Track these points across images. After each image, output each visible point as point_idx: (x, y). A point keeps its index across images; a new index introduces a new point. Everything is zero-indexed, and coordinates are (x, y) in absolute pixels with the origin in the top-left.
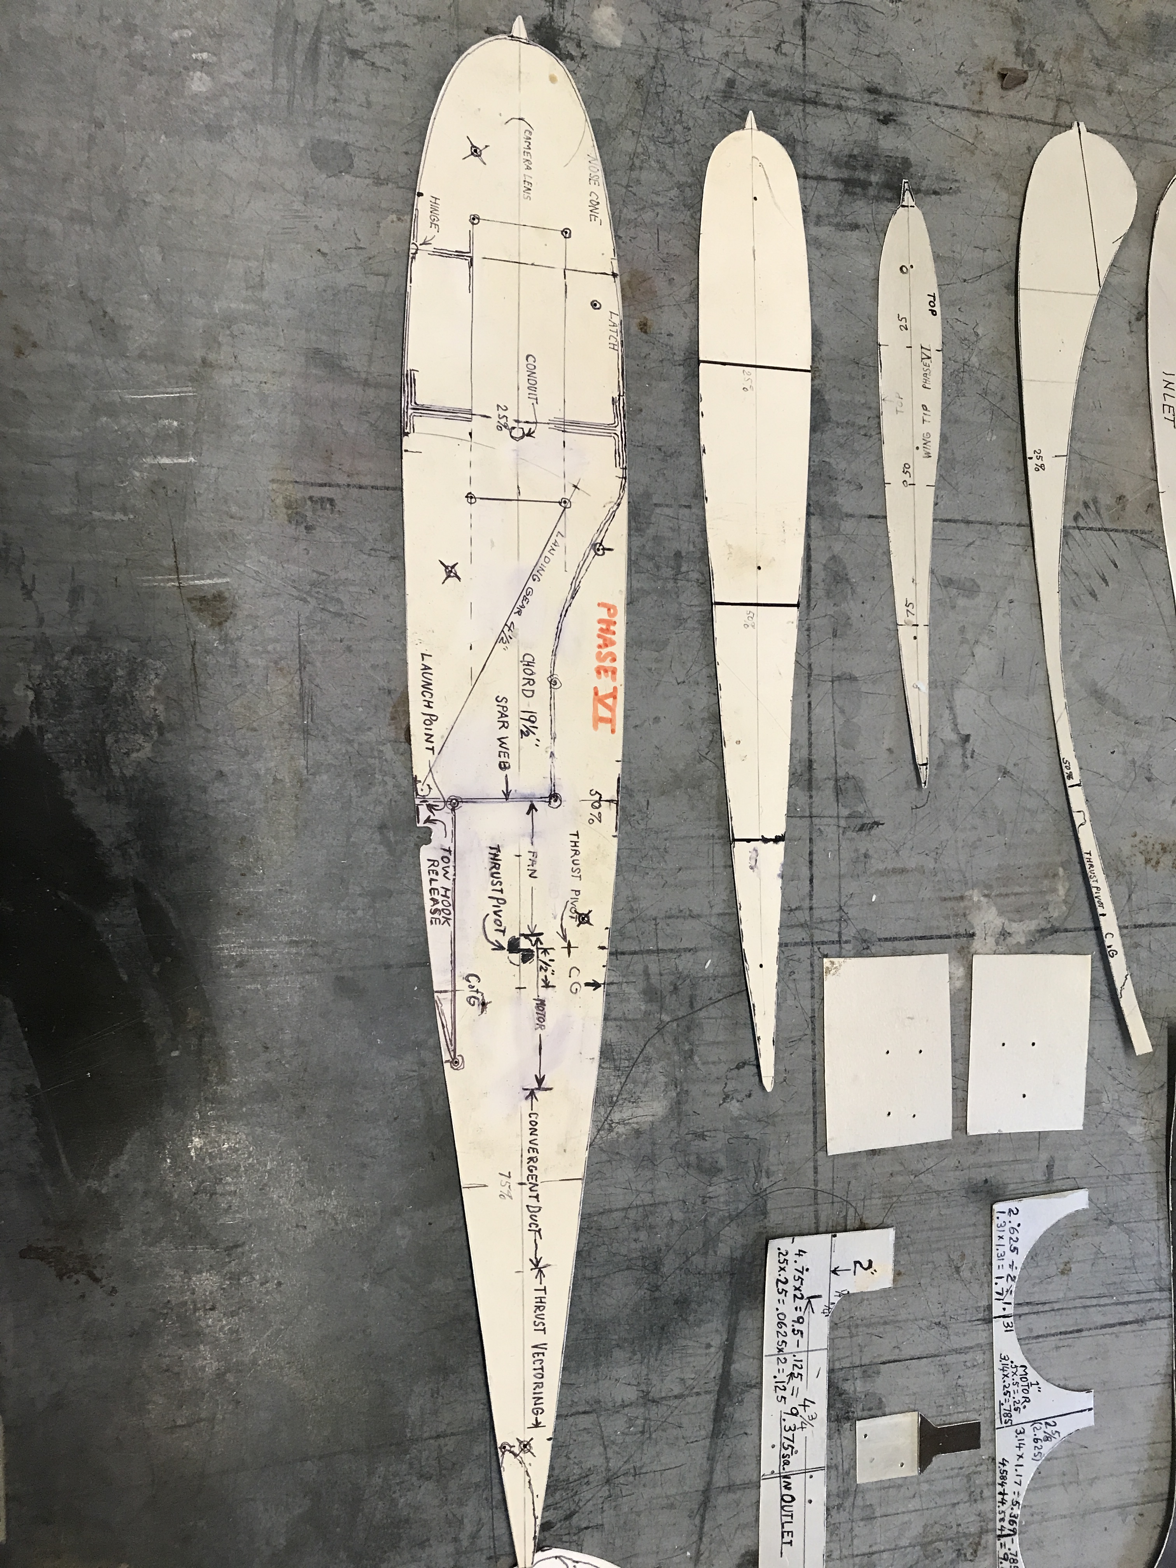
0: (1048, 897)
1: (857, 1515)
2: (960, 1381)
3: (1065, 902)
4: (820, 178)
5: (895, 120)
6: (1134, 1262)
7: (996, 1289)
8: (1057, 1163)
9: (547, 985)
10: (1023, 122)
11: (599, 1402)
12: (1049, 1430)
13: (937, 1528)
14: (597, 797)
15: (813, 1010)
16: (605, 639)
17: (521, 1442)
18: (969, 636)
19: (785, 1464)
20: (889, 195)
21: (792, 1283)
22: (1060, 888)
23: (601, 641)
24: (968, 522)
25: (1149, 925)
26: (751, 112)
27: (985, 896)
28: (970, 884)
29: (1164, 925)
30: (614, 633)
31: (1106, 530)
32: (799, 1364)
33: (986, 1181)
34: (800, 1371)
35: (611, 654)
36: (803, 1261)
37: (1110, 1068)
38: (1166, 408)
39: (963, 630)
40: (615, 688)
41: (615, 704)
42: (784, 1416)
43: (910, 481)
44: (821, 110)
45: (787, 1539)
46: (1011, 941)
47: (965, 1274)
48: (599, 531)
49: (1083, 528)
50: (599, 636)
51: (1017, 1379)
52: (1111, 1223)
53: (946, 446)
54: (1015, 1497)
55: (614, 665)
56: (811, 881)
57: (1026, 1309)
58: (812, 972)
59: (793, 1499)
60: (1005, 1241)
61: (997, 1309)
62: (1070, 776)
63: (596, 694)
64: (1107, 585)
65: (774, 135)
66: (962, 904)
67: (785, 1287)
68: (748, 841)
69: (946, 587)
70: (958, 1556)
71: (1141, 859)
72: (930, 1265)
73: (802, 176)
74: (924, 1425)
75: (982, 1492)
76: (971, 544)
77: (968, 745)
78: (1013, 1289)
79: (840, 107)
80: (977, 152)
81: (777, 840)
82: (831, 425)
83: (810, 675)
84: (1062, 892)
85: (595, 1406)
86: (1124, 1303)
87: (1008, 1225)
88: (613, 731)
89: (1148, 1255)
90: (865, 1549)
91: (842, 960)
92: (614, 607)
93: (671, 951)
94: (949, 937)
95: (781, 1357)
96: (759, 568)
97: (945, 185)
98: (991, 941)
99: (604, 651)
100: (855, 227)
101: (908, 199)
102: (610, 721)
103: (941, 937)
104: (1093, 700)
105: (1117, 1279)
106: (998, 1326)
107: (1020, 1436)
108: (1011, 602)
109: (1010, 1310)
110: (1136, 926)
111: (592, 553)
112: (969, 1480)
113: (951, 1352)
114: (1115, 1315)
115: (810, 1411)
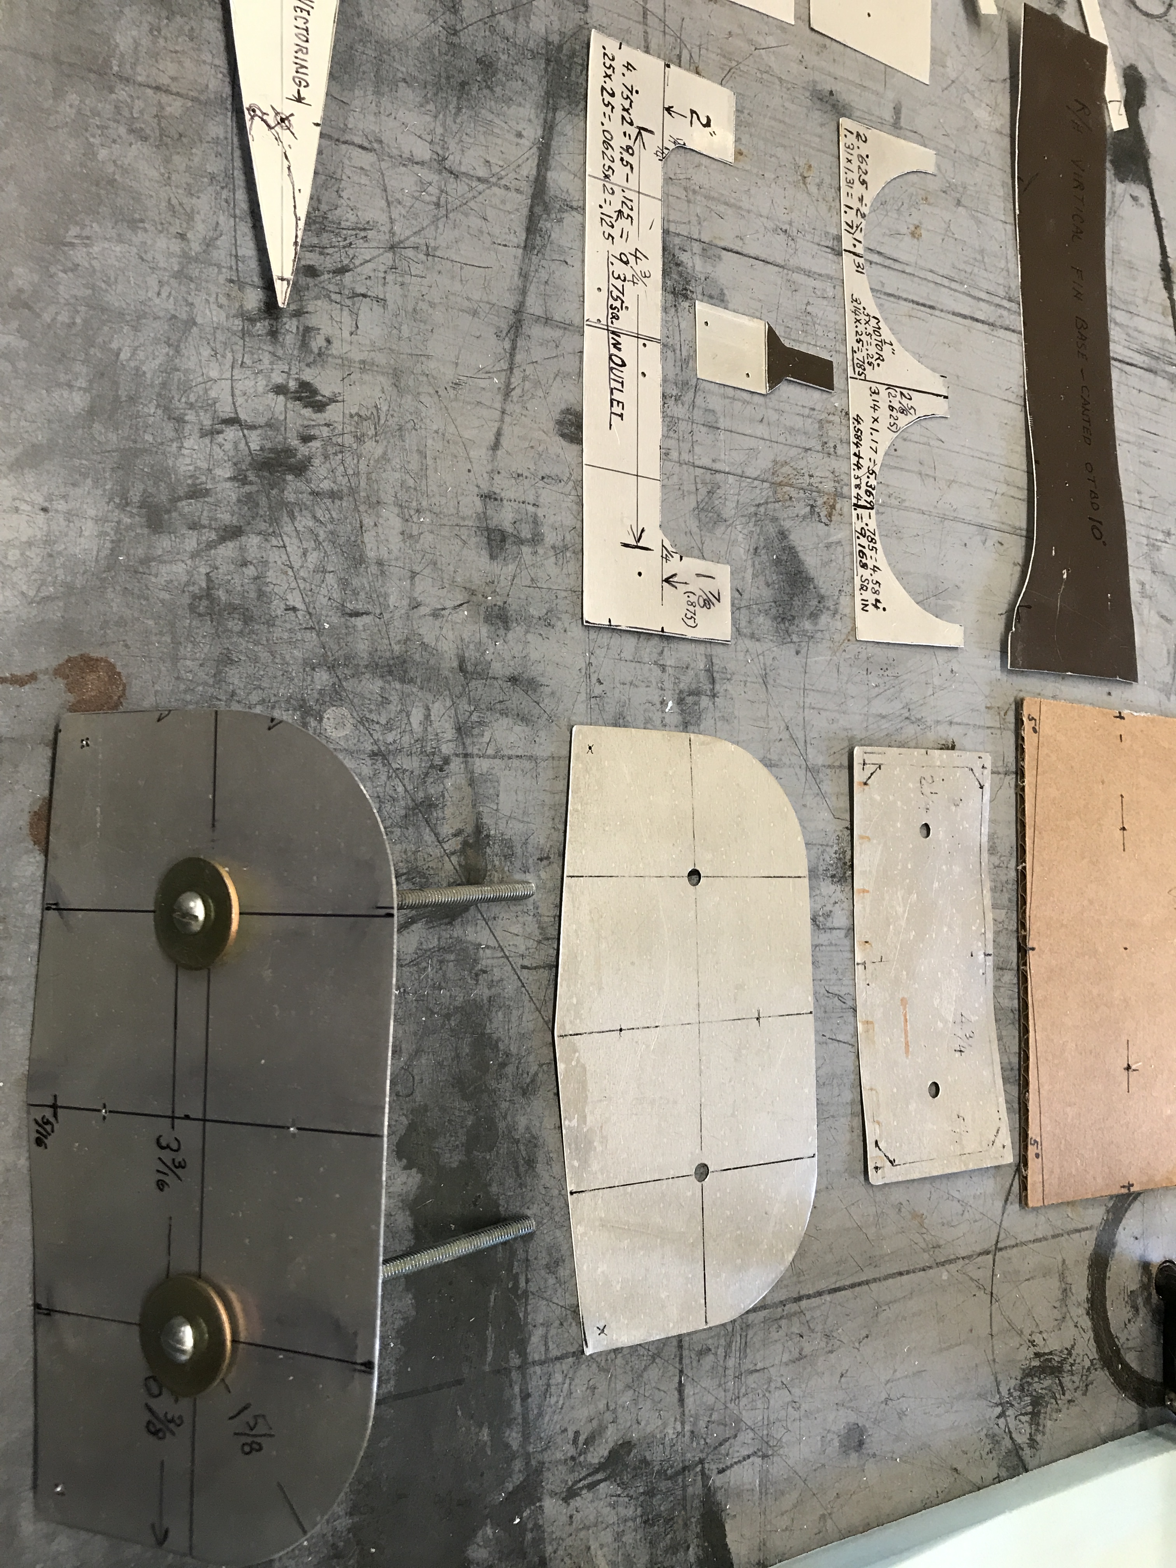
1: (698, 415)
2: (809, 309)
6: (983, 257)
7: (845, 219)
8: (904, 111)
11: (381, 142)
12: (905, 401)
13: (786, 470)
17: (277, 113)
19: (613, 317)
21: (619, 98)
32: (629, 203)
33: (832, 93)
34: (631, 213)
36: (631, 79)
42: (612, 259)
45: (617, 410)
47: (812, 188)
51: (870, 329)
52: (959, 203)
54: (871, 465)
57: (877, 258)
59: (624, 365)
60: (854, 167)
61: (847, 242)
67: (612, 100)
70: (812, 512)
72: (774, 160)
74: (772, 339)
75: (835, 447)
78: (864, 227)
85: (376, 146)
86: (974, 297)
87: (856, 151)
89: (996, 256)
90: (706, 461)
95: (608, 186)
105: (969, 269)
106: (848, 262)
107: (875, 397)
109: (860, 250)
112: (821, 427)
113: (799, 270)
114: (965, 306)
115: (642, 266)
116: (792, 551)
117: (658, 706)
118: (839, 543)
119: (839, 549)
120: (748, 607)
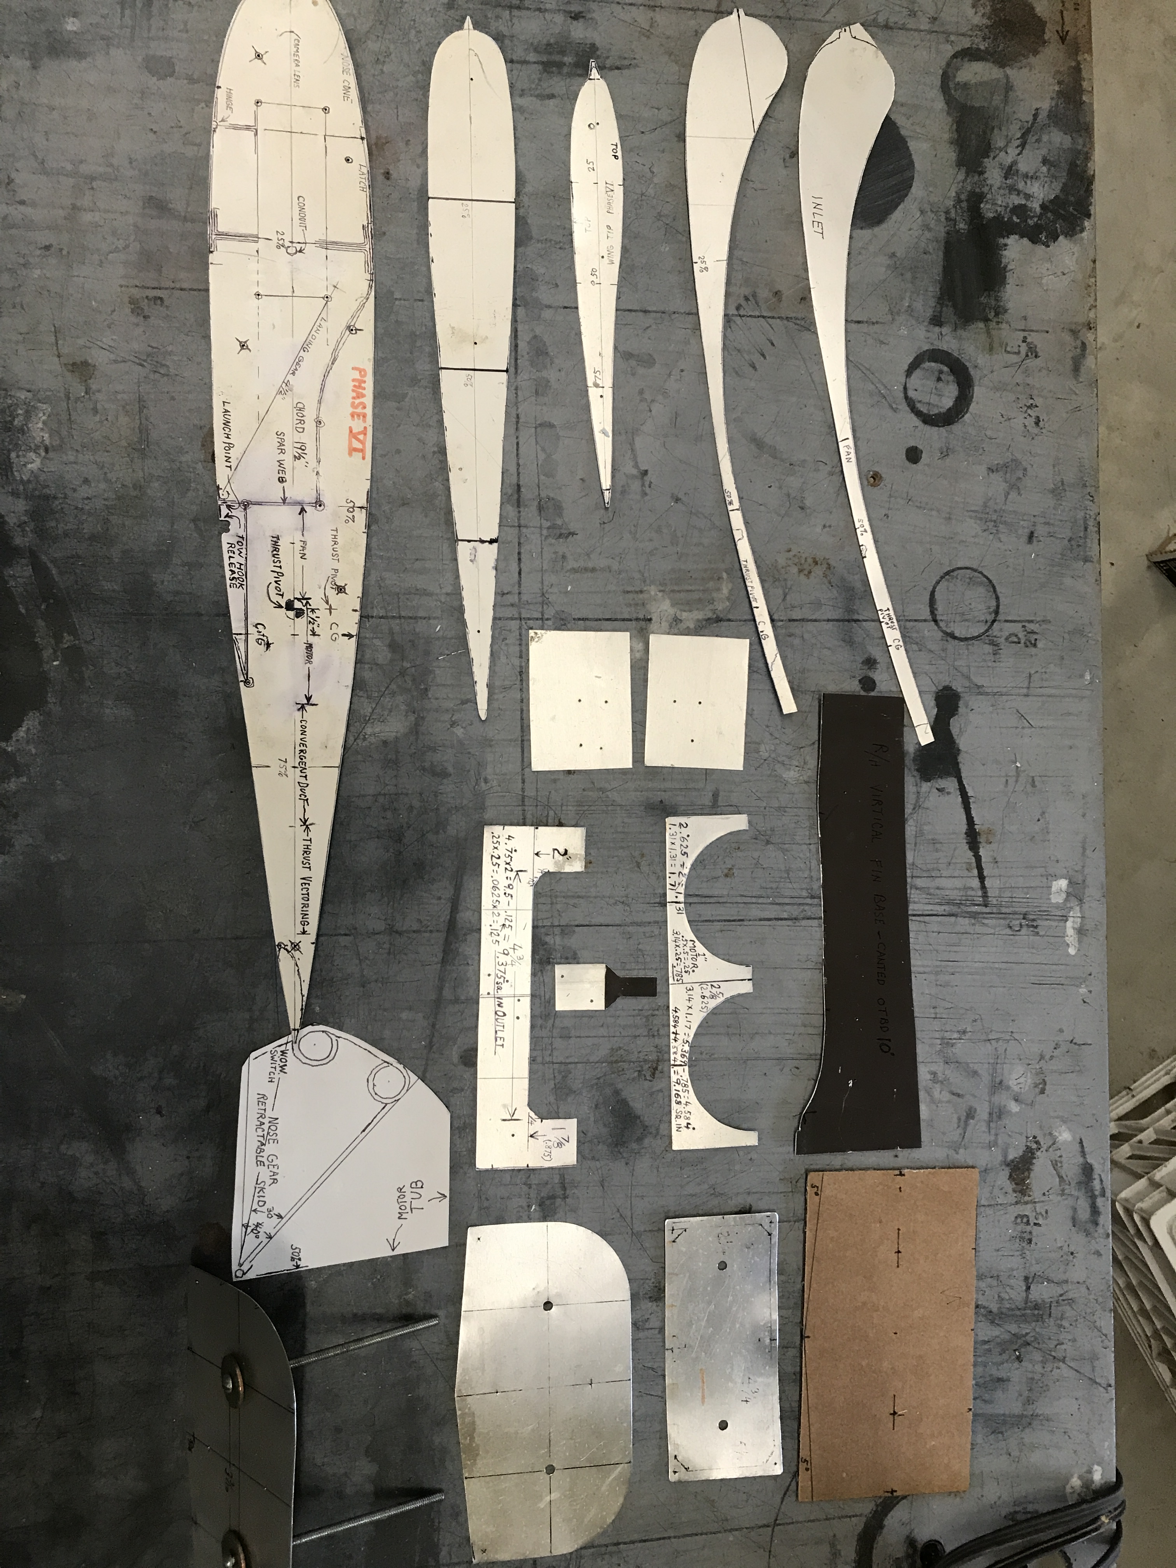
0: (715, 595)
1: (556, 1032)
2: (640, 947)
3: (728, 599)
4: (525, 62)
5: (583, 17)
6: (788, 874)
7: (668, 881)
8: (721, 794)
9: (314, 634)
10: (690, 12)
11: (356, 929)
12: (714, 990)
13: (622, 1052)
14: (351, 505)
15: (521, 667)
16: (358, 393)
17: (292, 943)
18: (648, 396)
19: (498, 989)
20: (579, 71)
21: (503, 858)
22: (724, 588)
23: (354, 394)
24: (645, 312)
25: (803, 620)
26: (468, 17)
27: (660, 591)
28: (648, 582)
29: (815, 621)
30: (364, 389)
31: (764, 317)
32: (509, 918)
33: (661, 802)
34: (511, 924)
35: (362, 403)
36: (511, 844)
37: (767, 726)
38: (816, 224)
39: (641, 392)
40: (365, 428)
41: (365, 438)
42: (498, 955)
43: (597, 281)
44: (524, 13)
45: (499, 1042)
46: (683, 626)
47: (645, 868)
48: (353, 317)
49: (744, 316)
50: (353, 391)
51: (687, 949)
52: (768, 842)
53: (626, 256)
54: (686, 1038)
55: (364, 411)
56: (520, 573)
57: (695, 900)
58: (521, 639)
59: (505, 1015)
60: (677, 846)
61: (670, 896)
62: (731, 503)
63: (351, 431)
64: (765, 358)
65: (487, 33)
66: (641, 596)
67: (498, 861)
68: (469, 541)
69: (627, 360)
70: (639, 1075)
71: (795, 570)
72: (616, 859)
73: (509, 61)
74: (610, 976)
75: (658, 1030)
76: (648, 328)
77: (645, 478)
78: (684, 882)
79: (539, 10)
80: (652, 36)
81: (492, 542)
82: (533, 241)
83: (517, 422)
84: (725, 591)
85: (353, 931)
86: (779, 904)
87: (679, 835)
88: (364, 458)
89: (800, 870)
90: (561, 1059)
91: (543, 632)
92: (364, 370)
93: (411, 618)
94: (631, 620)
95: (496, 912)
96: (476, 343)
97: (626, 62)
98: (665, 625)
99: (357, 401)
100: (552, 96)
101: (594, 73)
102: (362, 451)
103: (623, 620)
104: (753, 446)
105: (774, 885)
106: (671, 909)
107: (690, 992)
108: (682, 371)
109: (681, 898)
110: (790, 620)
111: (348, 332)
112: (648, 1020)
113: (634, 924)
114: (772, 912)
115: (519, 952)
116: (624, 1103)
117: (526, 1208)
118: (661, 1091)
119: (661, 1094)
120: (590, 1141)
